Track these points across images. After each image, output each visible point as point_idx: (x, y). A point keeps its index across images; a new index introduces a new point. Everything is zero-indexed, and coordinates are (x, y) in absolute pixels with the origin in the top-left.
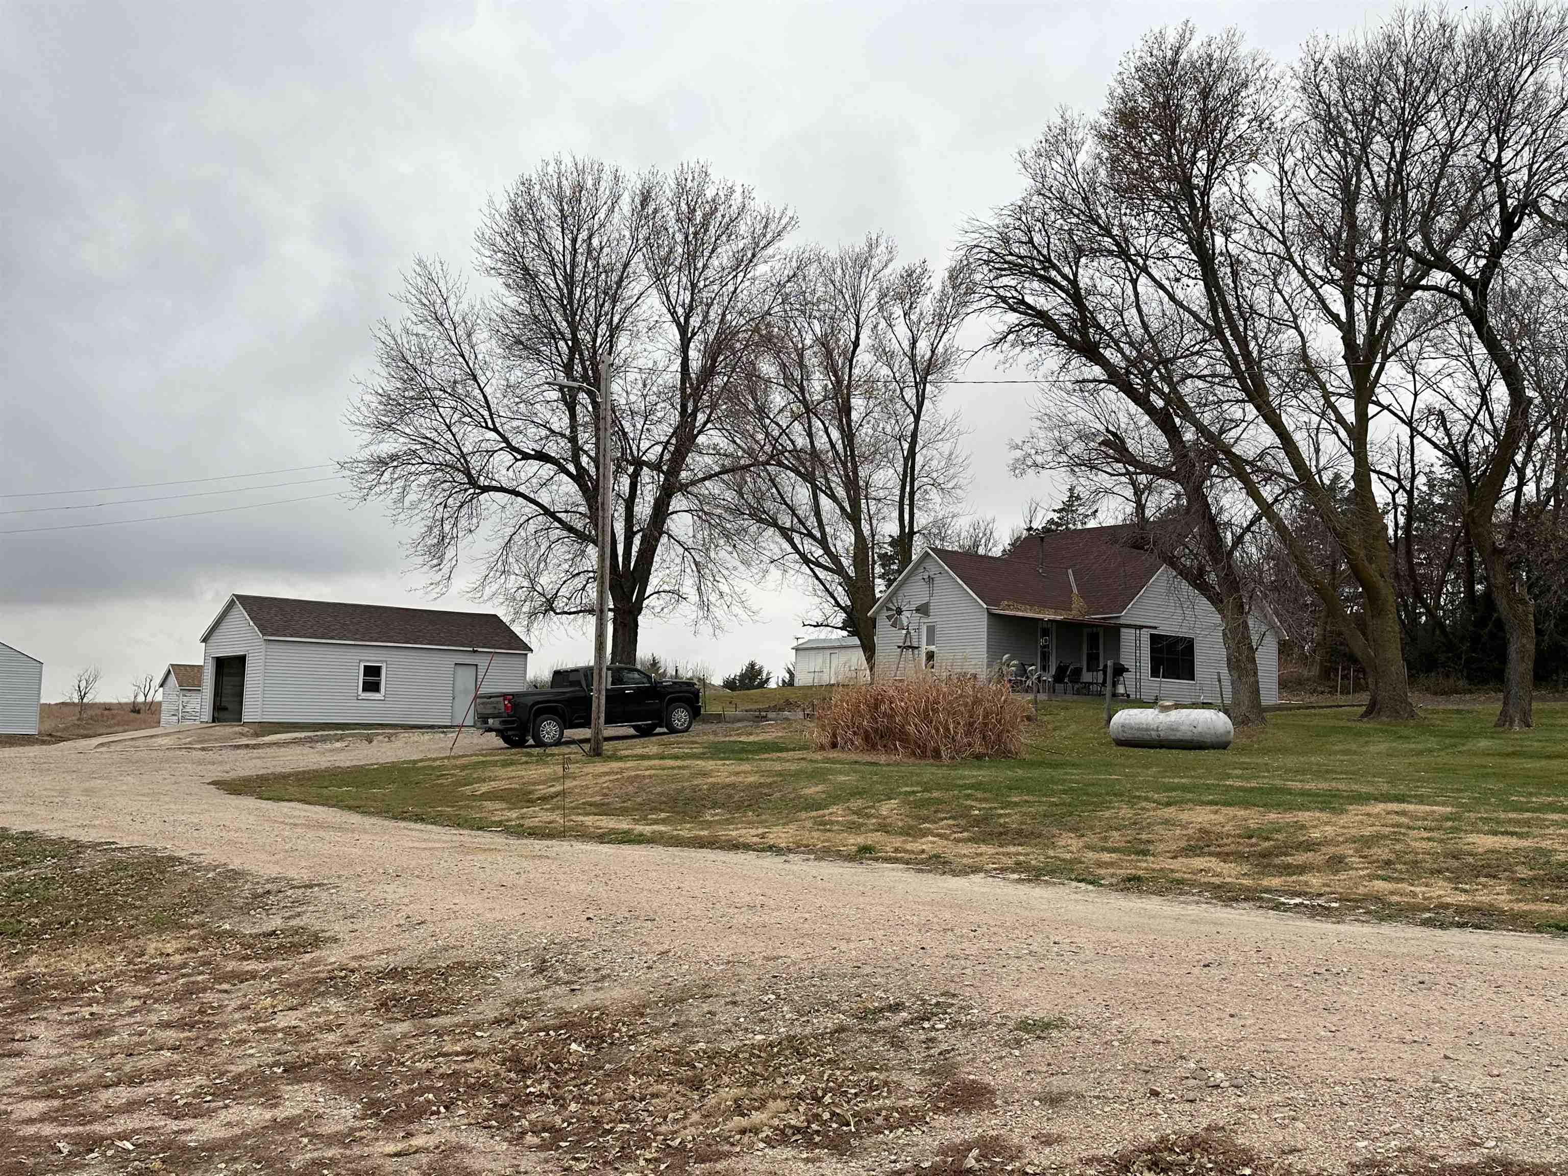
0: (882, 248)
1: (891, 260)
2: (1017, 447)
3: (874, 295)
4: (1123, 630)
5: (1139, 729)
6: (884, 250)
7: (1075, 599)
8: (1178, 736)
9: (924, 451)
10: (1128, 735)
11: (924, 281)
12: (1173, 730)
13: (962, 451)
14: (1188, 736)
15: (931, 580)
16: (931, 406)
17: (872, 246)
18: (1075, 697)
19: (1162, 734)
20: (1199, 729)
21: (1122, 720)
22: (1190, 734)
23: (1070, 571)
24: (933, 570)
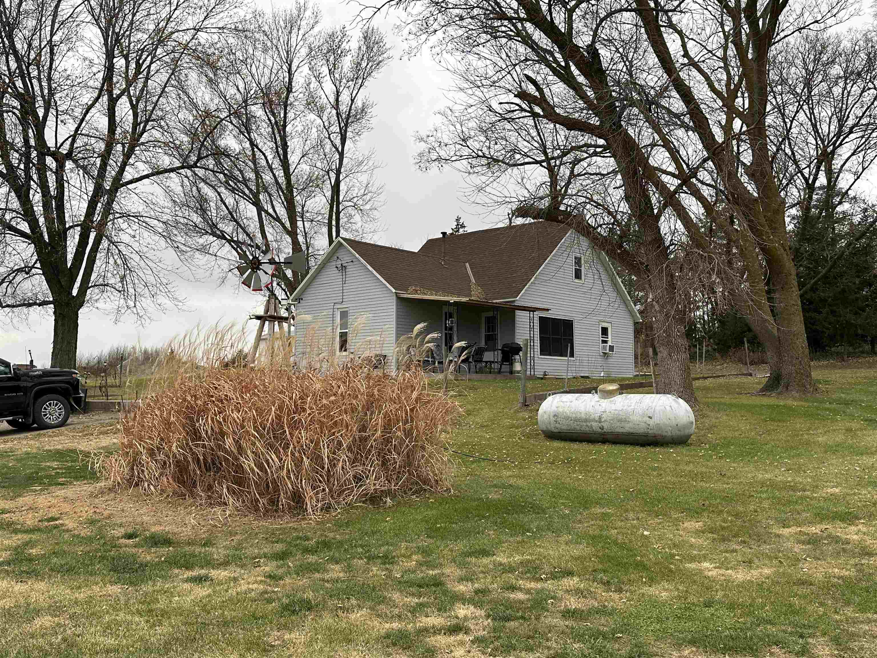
0: (308, 13)
1: (317, 22)
2: (421, 140)
3: (304, 51)
4: (518, 313)
5: (576, 420)
6: (311, 14)
7: (473, 287)
8: (628, 428)
9: (347, 179)
10: (563, 426)
11: (344, 44)
12: (620, 421)
13: (378, 180)
14: (641, 429)
15: (343, 268)
16: (352, 145)
17: (301, 10)
18: (479, 376)
19: (606, 426)
20: (656, 420)
21: (554, 408)
22: (643, 425)
23: (467, 265)
24: (345, 259)
